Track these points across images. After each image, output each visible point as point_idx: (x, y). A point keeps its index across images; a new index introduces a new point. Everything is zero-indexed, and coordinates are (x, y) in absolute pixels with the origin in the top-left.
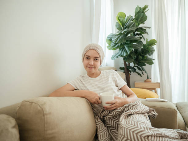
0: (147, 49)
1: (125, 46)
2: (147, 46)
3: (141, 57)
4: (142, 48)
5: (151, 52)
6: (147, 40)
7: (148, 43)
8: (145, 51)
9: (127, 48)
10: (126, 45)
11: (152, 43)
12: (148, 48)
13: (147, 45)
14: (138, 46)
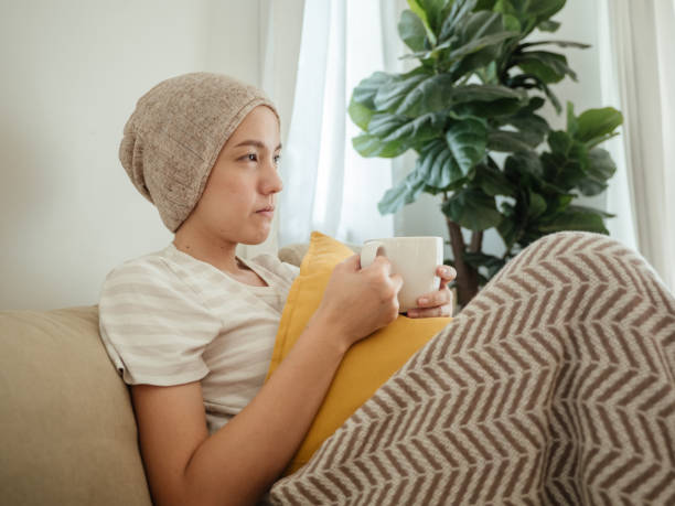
0: (571, 155)
1: (451, 139)
2: (572, 142)
3: (538, 201)
4: (545, 154)
5: (596, 174)
6: (571, 107)
7: (577, 125)
8: (560, 170)
9: (456, 147)
10: (454, 132)
11: (599, 124)
12: (575, 153)
13: (571, 136)
14: (524, 140)
